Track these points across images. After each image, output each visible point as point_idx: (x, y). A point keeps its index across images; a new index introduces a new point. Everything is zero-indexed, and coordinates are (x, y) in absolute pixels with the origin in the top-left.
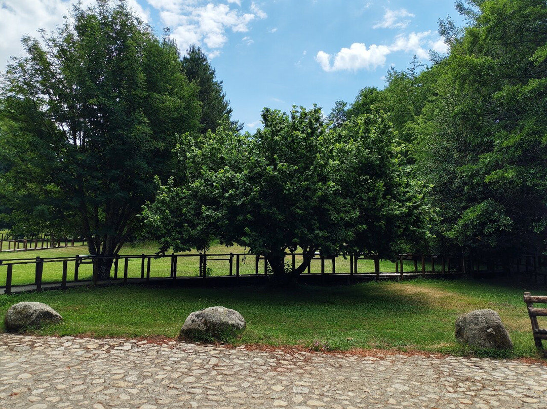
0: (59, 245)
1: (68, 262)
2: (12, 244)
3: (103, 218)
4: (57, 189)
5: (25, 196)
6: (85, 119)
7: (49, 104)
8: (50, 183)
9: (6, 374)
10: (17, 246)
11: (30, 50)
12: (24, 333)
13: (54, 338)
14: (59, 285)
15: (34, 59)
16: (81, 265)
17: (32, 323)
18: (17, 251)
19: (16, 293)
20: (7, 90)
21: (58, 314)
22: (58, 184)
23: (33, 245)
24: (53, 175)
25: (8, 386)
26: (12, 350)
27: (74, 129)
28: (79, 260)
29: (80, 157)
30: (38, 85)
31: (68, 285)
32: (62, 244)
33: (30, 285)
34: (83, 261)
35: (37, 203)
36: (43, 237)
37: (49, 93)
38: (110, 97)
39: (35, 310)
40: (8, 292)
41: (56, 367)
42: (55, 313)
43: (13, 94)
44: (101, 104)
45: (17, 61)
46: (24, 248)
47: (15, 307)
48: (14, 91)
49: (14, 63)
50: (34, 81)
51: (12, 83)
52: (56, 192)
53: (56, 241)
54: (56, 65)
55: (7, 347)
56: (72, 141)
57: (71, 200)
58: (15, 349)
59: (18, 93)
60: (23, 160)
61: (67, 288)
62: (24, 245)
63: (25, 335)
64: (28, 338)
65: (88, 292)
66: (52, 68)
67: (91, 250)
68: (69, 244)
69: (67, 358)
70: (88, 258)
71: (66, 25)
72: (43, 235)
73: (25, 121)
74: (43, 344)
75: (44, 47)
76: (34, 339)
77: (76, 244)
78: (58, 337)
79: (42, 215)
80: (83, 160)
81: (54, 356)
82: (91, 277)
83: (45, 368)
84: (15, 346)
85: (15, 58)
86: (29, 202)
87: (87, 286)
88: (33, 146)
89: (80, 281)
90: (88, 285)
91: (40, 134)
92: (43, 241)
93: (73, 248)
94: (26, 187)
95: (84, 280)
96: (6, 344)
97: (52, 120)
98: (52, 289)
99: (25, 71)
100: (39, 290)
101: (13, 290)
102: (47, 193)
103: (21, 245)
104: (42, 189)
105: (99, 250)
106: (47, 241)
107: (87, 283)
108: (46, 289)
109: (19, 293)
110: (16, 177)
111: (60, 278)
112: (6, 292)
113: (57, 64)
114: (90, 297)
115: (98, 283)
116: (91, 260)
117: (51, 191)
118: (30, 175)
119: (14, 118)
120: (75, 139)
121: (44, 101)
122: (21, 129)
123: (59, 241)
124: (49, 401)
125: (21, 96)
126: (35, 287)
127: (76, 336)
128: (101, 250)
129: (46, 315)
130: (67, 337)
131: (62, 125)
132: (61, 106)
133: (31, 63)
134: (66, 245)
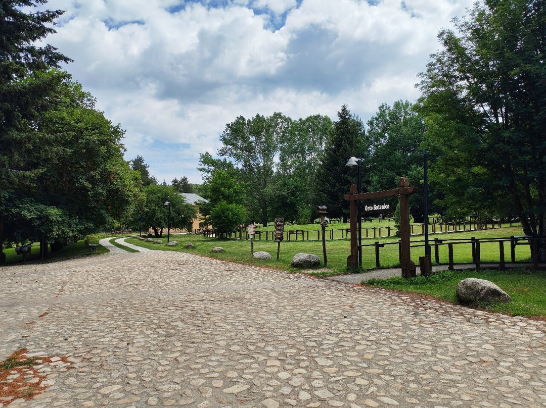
0: (486, 227)
1: (504, 243)
2: (443, 226)
3: (535, 196)
4: (484, 170)
5: (455, 181)
6: (505, 93)
7: (468, 88)
8: (477, 165)
9: (470, 341)
10: (447, 229)
11: (446, 43)
12: (476, 307)
13: (506, 316)
14: (498, 265)
15: (449, 50)
16: (516, 246)
17: (482, 299)
18: (449, 233)
19: (458, 270)
20: (429, 87)
21: (506, 293)
22: (485, 166)
23: (462, 227)
24: (479, 157)
25: (475, 353)
26: (469, 321)
27: (495, 107)
28: (514, 241)
29: (506, 134)
30: (457, 73)
31: (506, 265)
32: (490, 226)
33: (470, 263)
34: (518, 242)
35: (466, 187)
36: (469, 220)
37: (468, 78)
38: (533, 60)
39: (484, 287)
40: (451, 268)
41: (517, 345)
42: (503, 292)
43: (434, 89)
44: (524, 72)
45: (435, 57)
46: (454, 229)
47: (464, 282)
48: (436, 85)
49: (434, 61)
50: (452, 70)
51: (432, 79)
52: (484, 174)
53: (482, 223)
54: (470, 47)
55: (463, 317)
56: (494, 120)
57: (500, 180)
58: (471, 321)
59: (439, 86)
60: (451, 148)
61: (506, 269)
62: (454, 227)
63: (477, 310)
64: (479, 313)
65: (529, 274)
66: (467, 52)
67: (526, 231)
68: (496, 226)
69: (526, 338)
70: (524, 239)
71: (476, 4)
72: (469, 218)
73: (448, 111)
74: (497, 320)
75: (458, 35)
76: (486, 314)
77: (503, 226)
78: (510, 315)
79: (473, 197)
80: (509, 136)
81: (512, 334)
82: (529, 259)
83: (506, 343)
84: (471, 318)
85: (433, 56)
86: (459, 187)
87: (527, 268)
88: (459, 133)
89: (518, 262)
90: (529, 267)
91: (463, 120)
92: (471, 223)
93: (500, 229)
94: (454, 172)
95: (521, 262)
96: (462, 314)
97: (472, 104)
98: (491, 268)
99: (443, 64)
100: (478, 269)
101: (455, 267)
102: (475, 175)
103: (451, 227)
104: (469, 173)
105: (535, 230)
106: (474, 223)
107: (526, 265)
108: (485, 269)
109: (461, 270)
110: (446, 164)
111: (498, 259)
112: (450, 268)
113: (472, 47)
114: (533, 280)
115: (540, 265)
116: (527, 241)
117: (479, 174)
118: (458, 160)
119: (439, 111)
120: (496, 117)
121: (463, 88)
122: (446, 119)
123: (486, 223)
124: (520, 377)
125: (442, 89)
126: (474, 266)
127: (530, 318)
128: (538, 231)
129: (494, 293)
130: (520, 317)
131: (482, 106)
132: (480, 88)
133: (448, 54)
134: (493, 227)
